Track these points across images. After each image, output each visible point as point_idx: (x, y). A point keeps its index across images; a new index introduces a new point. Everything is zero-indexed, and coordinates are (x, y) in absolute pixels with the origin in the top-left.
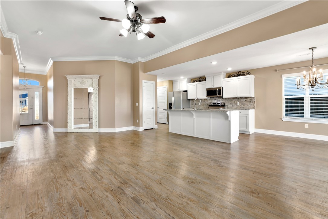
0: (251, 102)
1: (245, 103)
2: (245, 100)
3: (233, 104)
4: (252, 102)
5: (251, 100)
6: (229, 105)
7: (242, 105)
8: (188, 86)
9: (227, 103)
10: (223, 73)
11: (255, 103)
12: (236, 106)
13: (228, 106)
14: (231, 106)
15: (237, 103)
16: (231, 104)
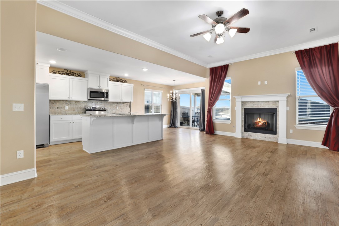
4: (128, 107)
7: (121, 109)
8: (50, 77)
12: (115, 111)
14: (111, 110)
15: (116, 107)
16: (110, 108)
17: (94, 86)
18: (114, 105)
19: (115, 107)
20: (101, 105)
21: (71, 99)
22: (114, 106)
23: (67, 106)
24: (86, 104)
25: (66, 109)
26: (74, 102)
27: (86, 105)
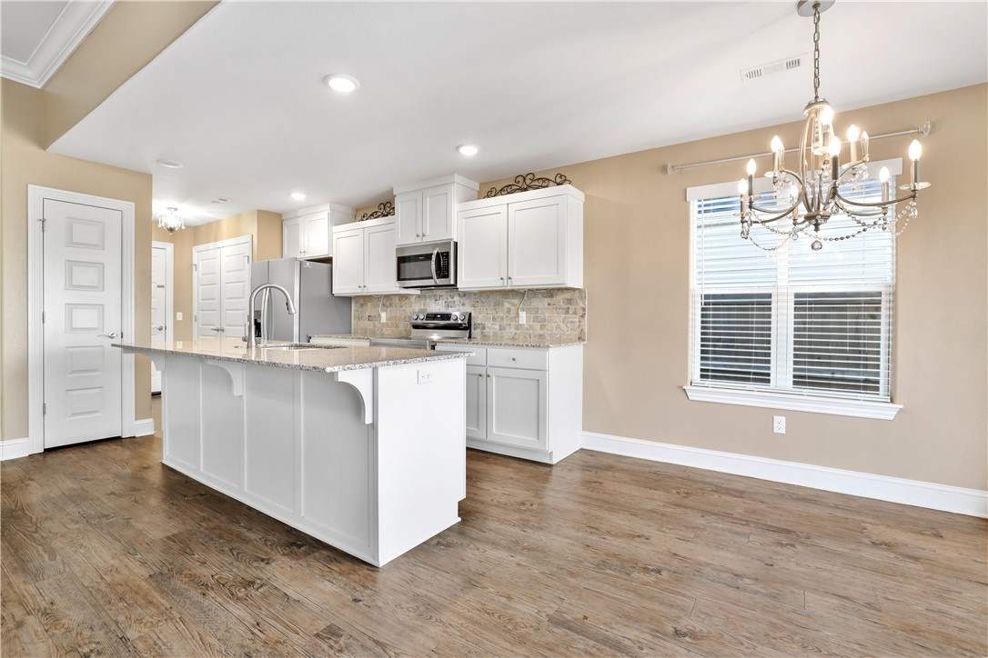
0: (571, 311)
1: (547, 315)
2: (549, 300)
3: (502, 318)
4: (575, 313)
5: (570, 301)
6: (488, 324)
7: (537, 326)
8: (335, 236)
9: (480, 316)
10: (457, 178)
11: (583, 316)
12: (513, 330)
13: (484, 328)
14: (497, 327)
15: (518, 315)
18: (507, 306)
19: (513, 312)
22: (509, 310)
23: (384, 310)
25: (381, 321)
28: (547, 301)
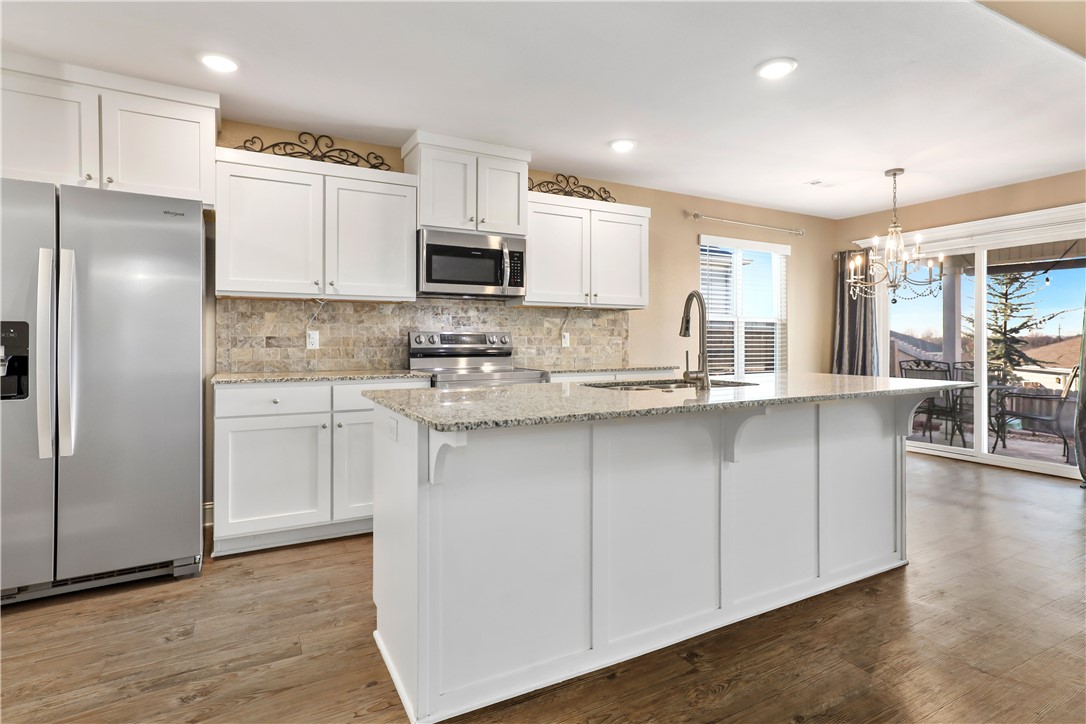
0: (615, 333)
1: (592, 336)
2: (594, 321)
3: (540, 341)
4: (619, 335)
7: (582, 349)
8: (224, 169)
11: (626, 338)
12: (554, 355)
15: (560, 336)
16: (530, 341)
17: (450, 219)
18: (547, 325)
19: (555, 333)
20: (484, 322)
21: (330, 293)
22: (549, 331)
23: (318, 328)
24: (408, 316)
25: (309, 347)
26: (350, 310)
27: (408, 324)
28: (590, 322)
